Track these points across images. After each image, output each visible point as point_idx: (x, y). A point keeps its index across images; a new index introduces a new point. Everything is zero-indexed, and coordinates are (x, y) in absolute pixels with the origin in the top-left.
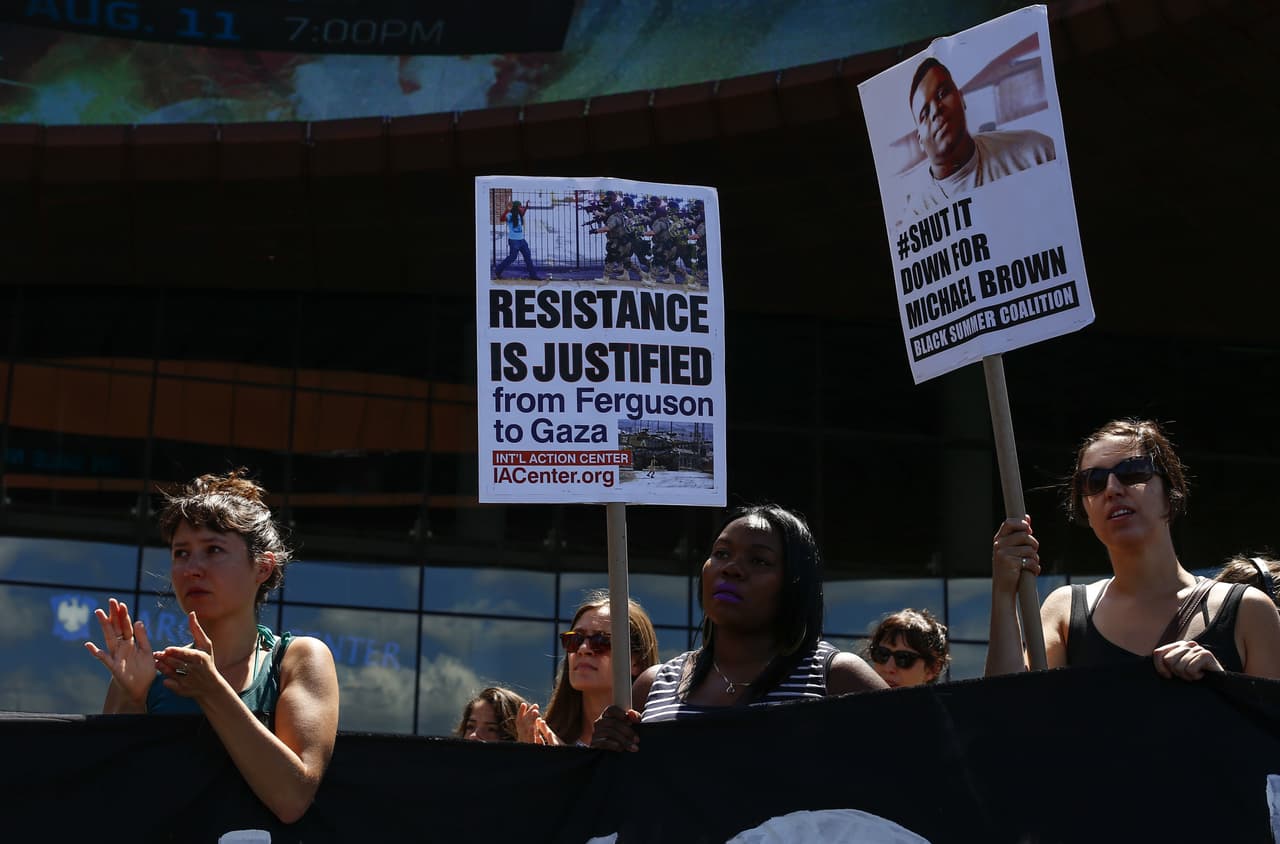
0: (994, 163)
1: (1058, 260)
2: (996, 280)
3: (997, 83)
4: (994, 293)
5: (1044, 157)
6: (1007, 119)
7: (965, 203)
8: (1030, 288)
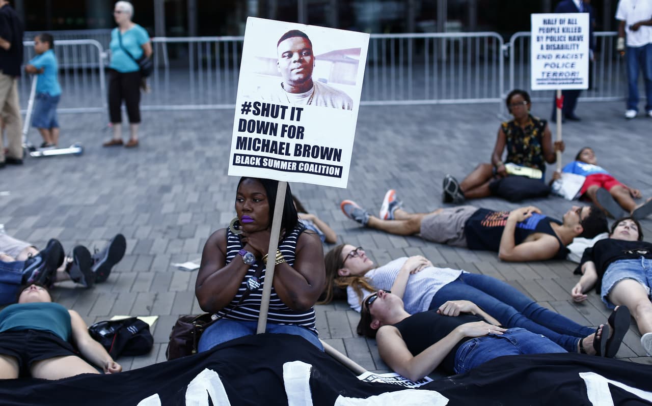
0: (320, 98)
1: (338, 155)
2: (302, 150)
3: (334, 62)
4: (299, 155)
5: (346, 107)
6: (334, 81)
7: (300, 110)
8: (319, 160)
